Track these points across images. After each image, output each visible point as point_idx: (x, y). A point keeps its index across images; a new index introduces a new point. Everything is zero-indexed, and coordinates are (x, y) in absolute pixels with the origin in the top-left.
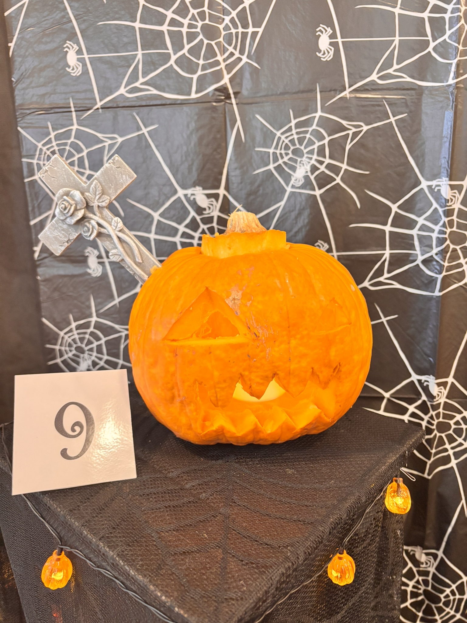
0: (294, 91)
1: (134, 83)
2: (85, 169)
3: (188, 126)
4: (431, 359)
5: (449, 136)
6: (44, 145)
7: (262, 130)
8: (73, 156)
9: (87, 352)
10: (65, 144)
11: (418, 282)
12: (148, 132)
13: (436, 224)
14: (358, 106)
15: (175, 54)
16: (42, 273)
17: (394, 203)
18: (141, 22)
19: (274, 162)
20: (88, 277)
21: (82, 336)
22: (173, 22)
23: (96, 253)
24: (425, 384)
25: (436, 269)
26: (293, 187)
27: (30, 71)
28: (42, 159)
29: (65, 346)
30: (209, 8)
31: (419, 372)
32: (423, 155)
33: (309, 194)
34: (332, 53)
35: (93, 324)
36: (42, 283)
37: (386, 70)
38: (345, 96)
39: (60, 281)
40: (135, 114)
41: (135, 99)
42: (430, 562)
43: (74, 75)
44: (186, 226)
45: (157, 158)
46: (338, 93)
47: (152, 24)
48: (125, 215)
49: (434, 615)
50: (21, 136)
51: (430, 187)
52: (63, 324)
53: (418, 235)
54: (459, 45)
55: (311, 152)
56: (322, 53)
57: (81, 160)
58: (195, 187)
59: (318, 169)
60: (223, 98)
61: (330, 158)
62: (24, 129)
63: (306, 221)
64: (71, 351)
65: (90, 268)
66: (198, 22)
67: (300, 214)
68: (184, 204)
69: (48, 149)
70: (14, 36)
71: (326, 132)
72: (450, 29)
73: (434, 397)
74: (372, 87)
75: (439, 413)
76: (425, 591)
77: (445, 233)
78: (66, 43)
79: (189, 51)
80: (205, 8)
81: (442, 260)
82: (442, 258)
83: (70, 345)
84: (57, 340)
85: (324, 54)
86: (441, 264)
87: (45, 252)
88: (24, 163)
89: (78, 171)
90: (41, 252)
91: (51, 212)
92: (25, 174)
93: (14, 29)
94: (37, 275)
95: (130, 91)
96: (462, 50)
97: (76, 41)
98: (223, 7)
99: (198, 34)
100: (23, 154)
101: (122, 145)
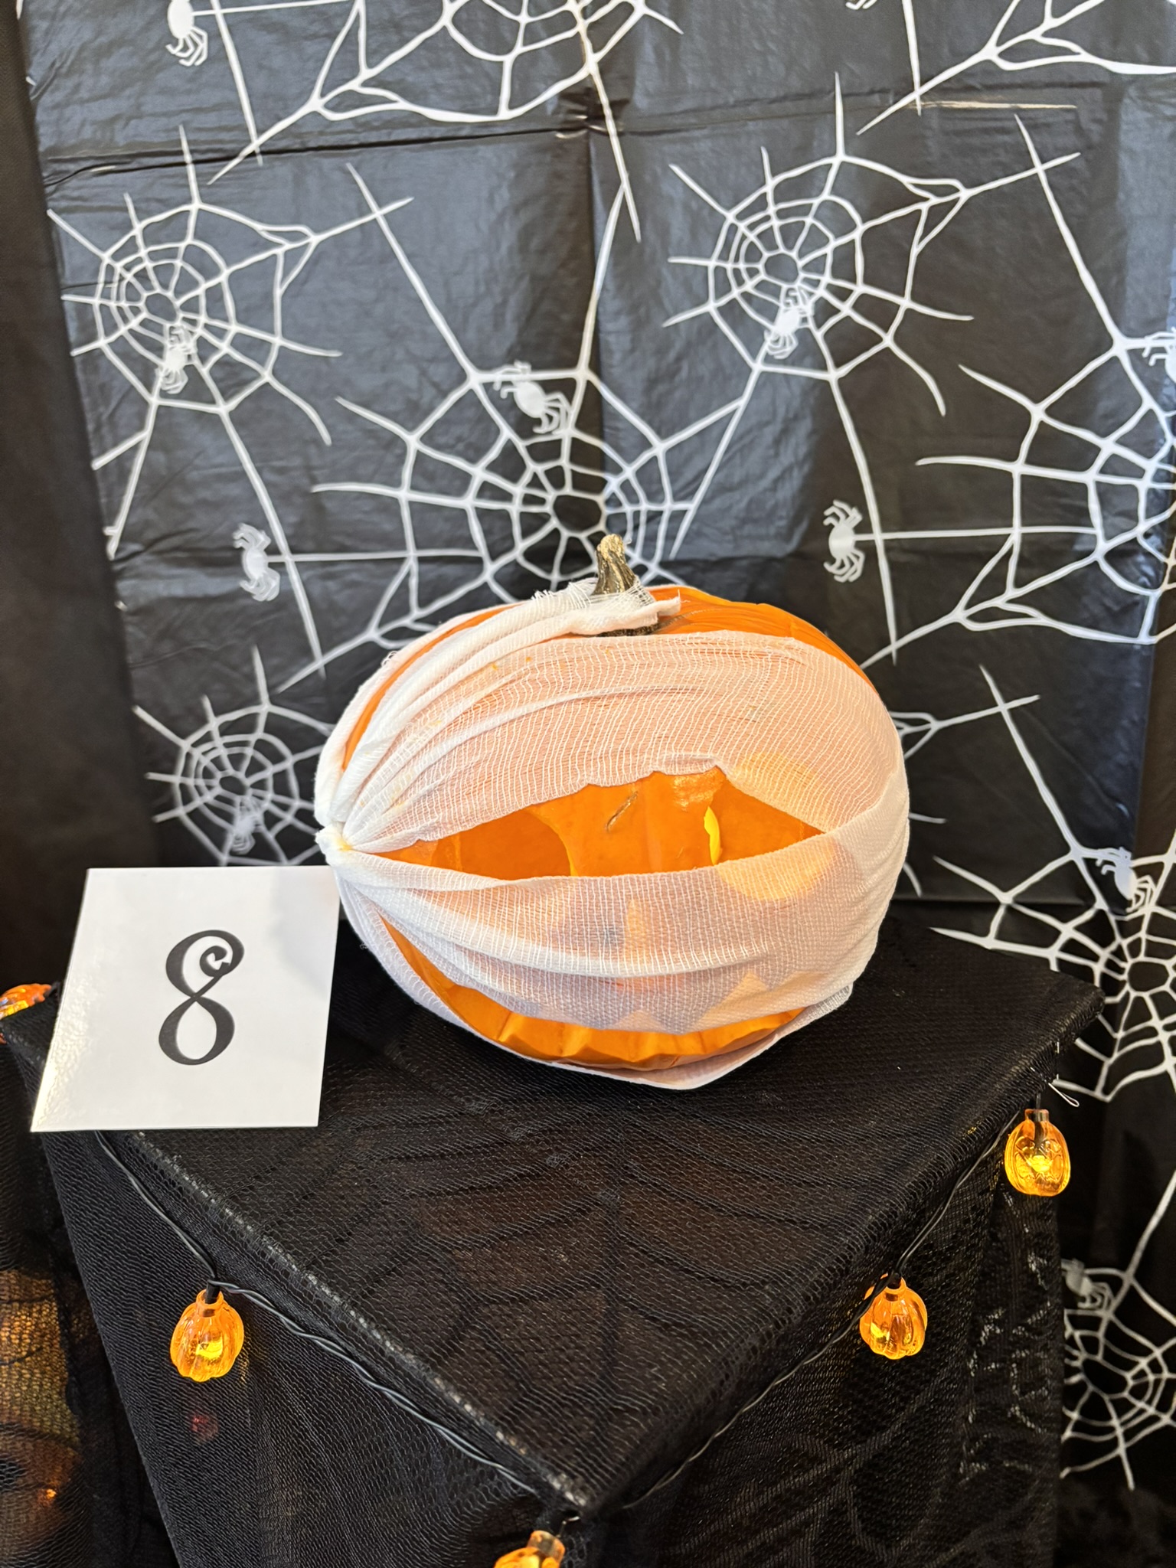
0: (774, 94)
1: (346, 81)
2: (226, 320)
3: (491, 200)
4: (1122, 807)
6: (116, 257)
7: (686, 207)
8: (195, 284)
9: (250, 791)
10: (172, 253)
11: (1097, 610)
12: (386, 216)
13: (1149, 454)
14: (946, 133)
16: (130, 591)
17: (1037, 399)
19: (718, 296)
20: (244, 602)
21: (236, 750)
23: (263, 539)
24: (1105, 870)
25: (1145, 575)
26: (768, 359)
27: (72, 57)
28: (114, 294)
29: (196, 777)
31: (1089, 839)
32: (1120, 267)
33: (809, 379)
35: (262, 721)
36: (130, 619)
37: (1024, 32)
38: (911, 108)
39: (176, 612)
40: (350, 168)
41: (351, 127)
42: (1102, 1296)
43: (188, 64)
44: (492, 467)
45: (413, 288)
46: (892, 98)
48: (333, 440)
49: (1109, 1418)
50: (58, 234)
51: (1135, 354)
52: (188, 721)
53: (1098, 484)
55: (817, 266)
57: (214, 295)
58: (511, 362)
59: (837, 311)
60: (583, 117)
61: (867, 281)
62: (64, 215)
63: (803, 450)
64: (210, 788)
65: (248, 580)
67: (785, 432)
68: (484, 409)
69: (128, 268)
71: (857, 208)
73: (1128, 903)
74: (983, 81)
75: (1139, 940)
76: (1087, 1364)
77: (1172, 479)
81: (1160, 551)
82: (1161, 547)
83: (207, 774)
84: (173, 761)
86: (1158, 561)
87: (134, 541)
88: (67, 306)
89: (207, 326)
90: (125, 538)
91: (145, 436)
92: (73, 336)
94: (116, 598)
95: (337, 103)
100: (65, 283)
101: (320, 254)
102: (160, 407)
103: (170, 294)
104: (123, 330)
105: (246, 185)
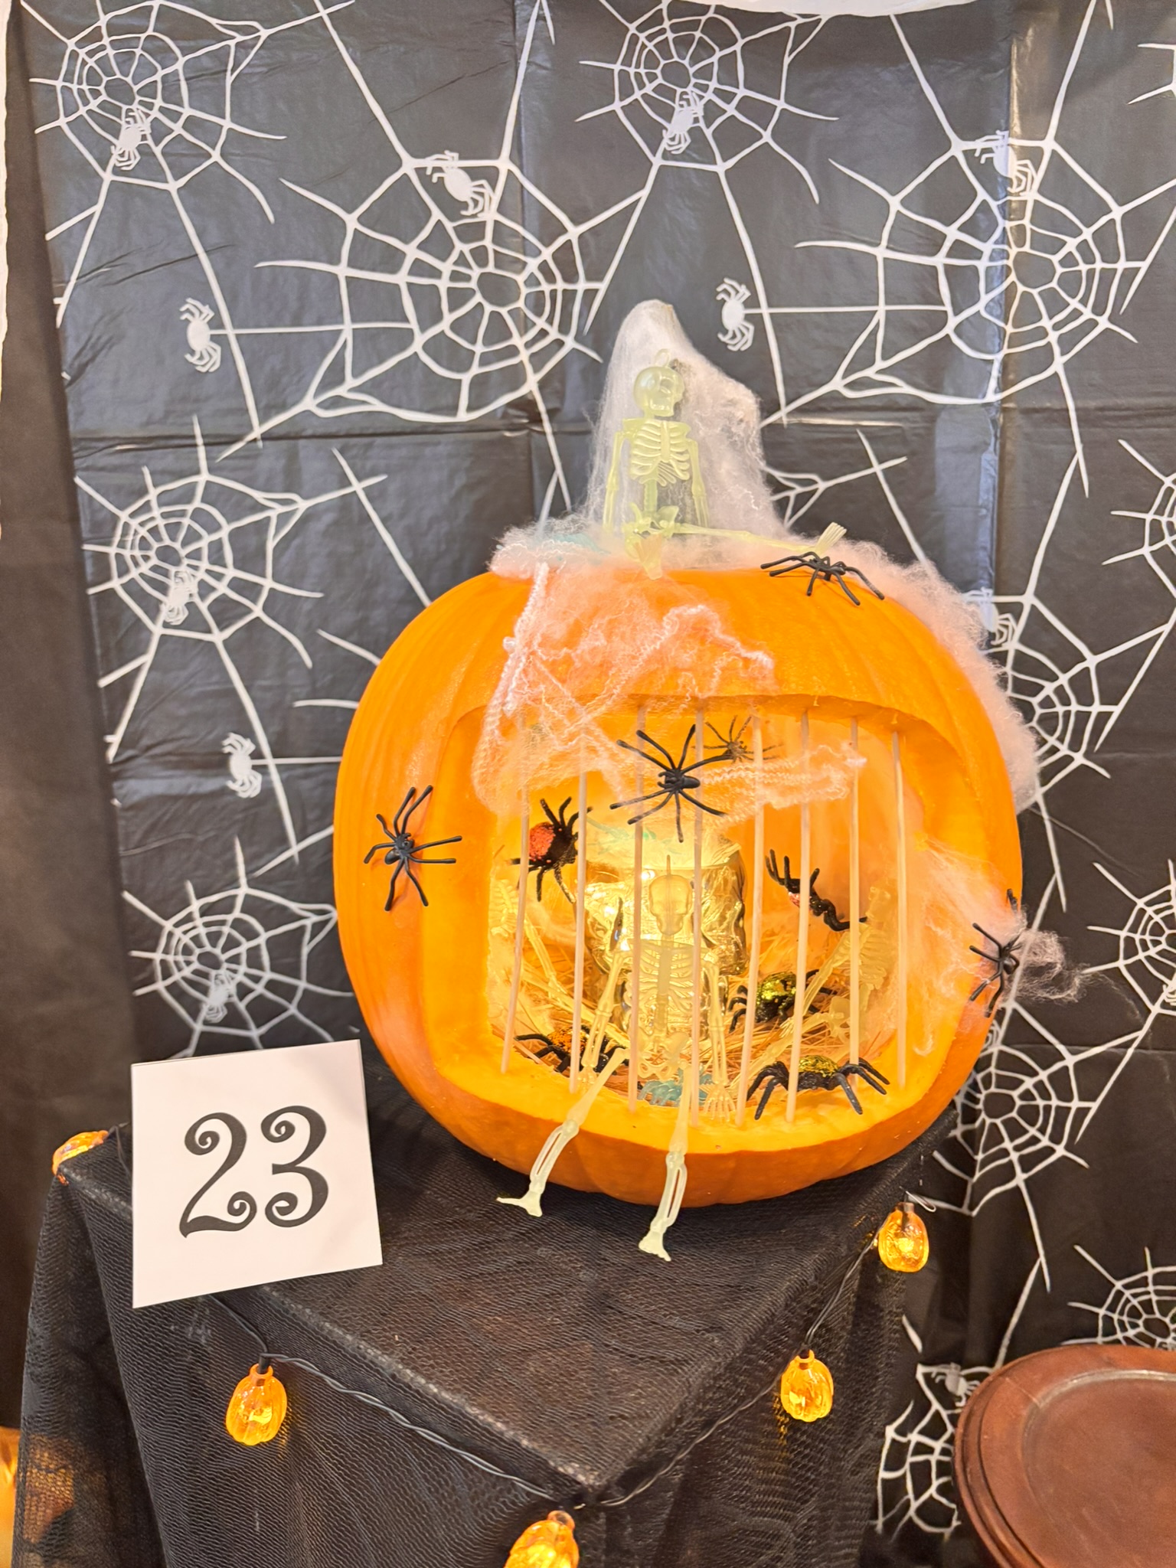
1: (334, 388)
2: (225, 566)
3: (451, 480)
5: (991, 505)
6: (133, 515)
8: (199, 537)
9: (225, 965)
10: (183, 513)
12: (365, 489)
14: (806, 441)
15: (423, 329)
16: (127, 790)
18: (351, 264)
20: (228, 799)
21: (214, 929)
22: (419, 268)
23: (249, 746)
28: (129, 545)
29: (176, 954)
30: (495, 241)
32: (941, 543)
34: (750, 336)
35: (239, 902)
36: (123, 814)
37: (862, 370)
38: (779, 423)
39: (166, 808)
40: (336, 452)
43: (204, 370)
45: (384, 544)
47: (373, 270)
48: (313, 664)
50: (82, 496)
52: (171, 903)
54: (1006, 323)
56: (730, 334)
57: (216, 547)
60: (525, 421)
62: (89, 481)
64: (188, 963)
65: (234, 781)
66: (469, 267)
69: (142, 524)
70: (67, 282)
72: (987, 292)
74: (833, 404)
75: (989, 1075)
79: (455, 326)
80: (488, 242)
83: (187, 951)
84: (156, 939)
85: (734, 336)
87: (133, 747)
88: (87, 555)
89: (208, 572)
90: (123, 745)
91: (147, 659)
92: (89, 578)
93: (66, 267)
94: (113, 797)
95: (327, 404)
96: (1012, 335)
97: (207, 298)
98: (524, 238)
99: (473, 292)
100: (85, 535)
101: (308, 517)
102: (163, 636)
103: (177, 545)
104: (134, 573)
105: (249, 462)
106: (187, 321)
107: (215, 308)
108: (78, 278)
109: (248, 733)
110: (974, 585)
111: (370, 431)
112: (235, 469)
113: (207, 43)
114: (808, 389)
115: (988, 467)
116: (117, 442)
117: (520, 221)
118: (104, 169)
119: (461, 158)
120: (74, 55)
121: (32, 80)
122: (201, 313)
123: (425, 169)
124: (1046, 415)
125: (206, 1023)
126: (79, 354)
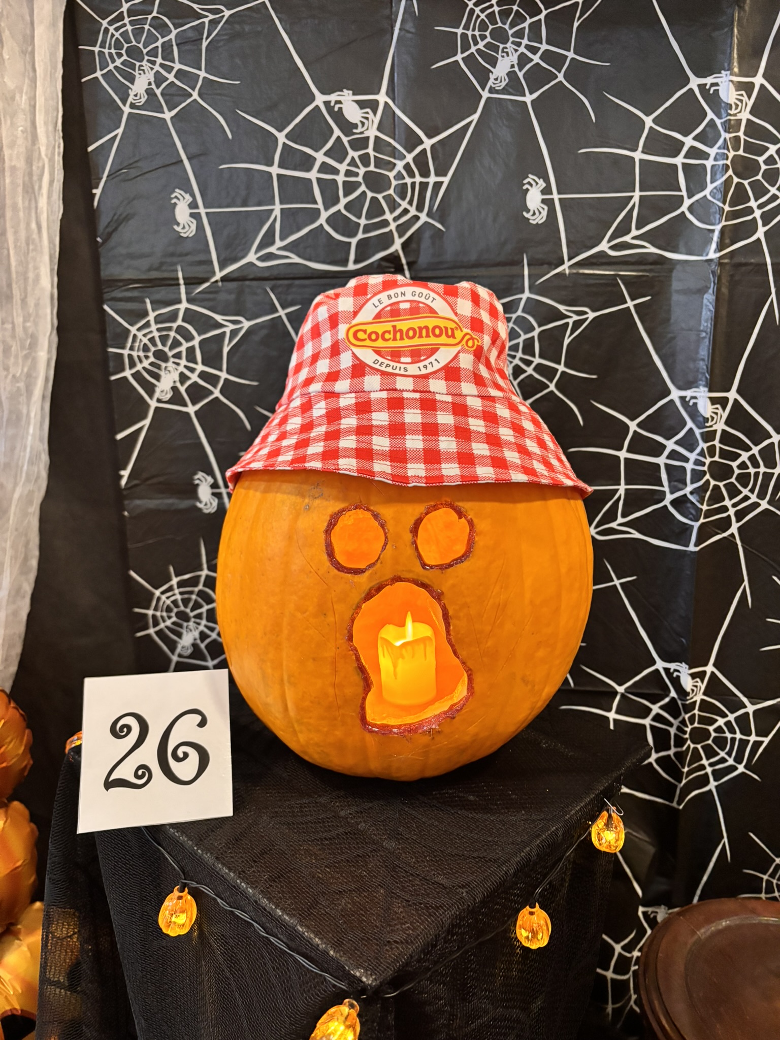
1: (268, 247)
2: (196, 363)
4: (684, 640)
5: (709, 330)
6: (139, 329)
8: (180, 344)
10: (170, 329)
11: (667, 532)
12: (287, 314)
13: (691, 451)
14: (583, 286)
15: (326, 209)
16: (132, 506)
17: (632, 419)
18: (281, 166)
20: (197, 513)
21: (186, 596)
22: (324, 168)
23: (210, 480)
24: (675, 674)
25: (692, 514)
28: (136, 348)
29: (162, 611)
30: (375, 150)
31: (667, 657)
32: (673, 355)
34: (544, 213)
35: (202, 579)
36: (130, 521)
37: (621, 237)
38: (563, 272)
39: (157, 518)
40: (269, 290)
41: (271, 269)
43: (185, 235)
46: (553, 267)
47: (295, 169)
48: (252, 428)
50: (107, 317)
51: (682, 399)
52: (159, 579)
53: (666, 465)
54: (724, 203)
55: (515, 348)
56: (531, 213)
57: (190, 351)
59: (524, 371)
60: (393, 270)
61: (541, 356)
62: (112, 307)
64: (170, 617)
65: (200, 502)
66: (358, 167)
69: (145, 335)
70: (101, 179)
71: (536, 320)
72: (712, 182)
73: (688, 694)
74: (600, 260)
75: (694, 715)
77: (703, 464)
78: (174, 191)
79: (347, 207)
80: (370, 150)
81: (698, 502)
82: (699, 499)
83: (169, 610)
84: (149, 602)
85: (534, 214)
86: (697, 507)
87: (136, 479)
88: (110, 354)
89: (186, 367)
90: (130, 477)
91: (146, 422)
92: (111, 370)
93: (101, 170)
94: (124, 510)
95: (263, 258)
96: (728, 212)
97: (189, 190)
98: (395, 148)
99: (359, 184)
100: (109, 342)
101: (250, 331)
102: (157, 408)
103: (166, 349)
104: (139, 367)
105: (211, 296)
106: (175, 204)
107: (193, 195)
108: (108, 177)
109: (210, 472)
110: (695, 385)
111: (291, 276)
112: (203, 300)
113: (189, 20)
114: (584, 250)
115: (708, 304)
116: (130, 282)
117: (392, 135)
118: (125, 105)
119: (354, 94)
120: (107, 30)
121: (80, 47)
122: (184, 198)
123: (330, 102)
124: (750, 268)
125: (180, 656)
126: (107, 227)
